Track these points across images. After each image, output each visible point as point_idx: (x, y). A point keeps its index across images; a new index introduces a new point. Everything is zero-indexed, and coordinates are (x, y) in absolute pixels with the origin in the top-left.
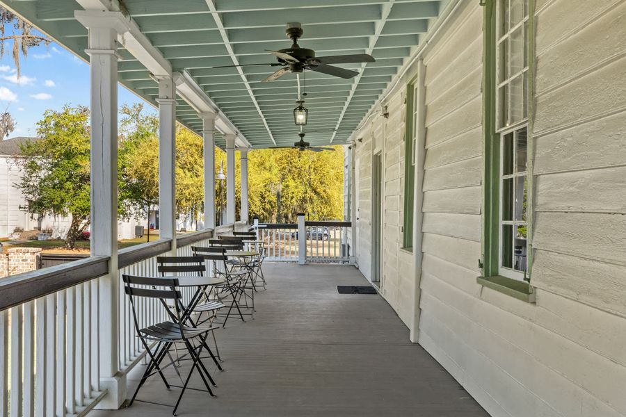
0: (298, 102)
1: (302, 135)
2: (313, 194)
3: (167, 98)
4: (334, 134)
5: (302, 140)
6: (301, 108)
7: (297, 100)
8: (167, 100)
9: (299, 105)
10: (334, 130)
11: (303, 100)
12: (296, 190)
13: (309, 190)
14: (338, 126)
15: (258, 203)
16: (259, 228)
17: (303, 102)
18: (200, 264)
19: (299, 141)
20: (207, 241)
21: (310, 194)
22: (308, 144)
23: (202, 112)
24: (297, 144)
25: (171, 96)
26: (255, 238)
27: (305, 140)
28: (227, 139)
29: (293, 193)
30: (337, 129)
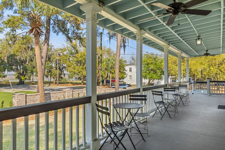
0: (198, 36)
1: (207, 51)
2: (220, 72)
3: (139, 39)
4: (221, 49)
5: (207, 53)
6: (199, 39)
7: (197, 36)
8: (139, 40)
9: (198, 38)
10: (220, 47)
11: (200, 35)
12: (214, 71)
13: (218, 70)
14: (221, 46)
15: (200, 75)
16: (194, 83)
17: (200, 36)
18: (145, 98)
19: (206, 53)
20: (163, 88)
21: (219, 72)
22: (209, 54)
23: (163, 45)
24: (205, 54)
25: (140, 38)
26: (187, 87)
27: (208, 52)
28: (178, 54)
29: (213, 72)
30: (221, 47)
